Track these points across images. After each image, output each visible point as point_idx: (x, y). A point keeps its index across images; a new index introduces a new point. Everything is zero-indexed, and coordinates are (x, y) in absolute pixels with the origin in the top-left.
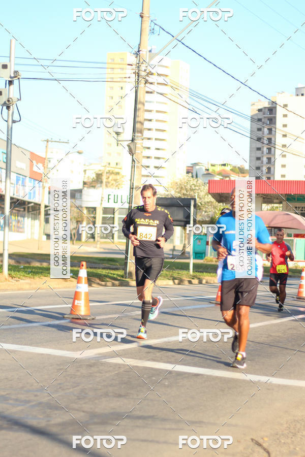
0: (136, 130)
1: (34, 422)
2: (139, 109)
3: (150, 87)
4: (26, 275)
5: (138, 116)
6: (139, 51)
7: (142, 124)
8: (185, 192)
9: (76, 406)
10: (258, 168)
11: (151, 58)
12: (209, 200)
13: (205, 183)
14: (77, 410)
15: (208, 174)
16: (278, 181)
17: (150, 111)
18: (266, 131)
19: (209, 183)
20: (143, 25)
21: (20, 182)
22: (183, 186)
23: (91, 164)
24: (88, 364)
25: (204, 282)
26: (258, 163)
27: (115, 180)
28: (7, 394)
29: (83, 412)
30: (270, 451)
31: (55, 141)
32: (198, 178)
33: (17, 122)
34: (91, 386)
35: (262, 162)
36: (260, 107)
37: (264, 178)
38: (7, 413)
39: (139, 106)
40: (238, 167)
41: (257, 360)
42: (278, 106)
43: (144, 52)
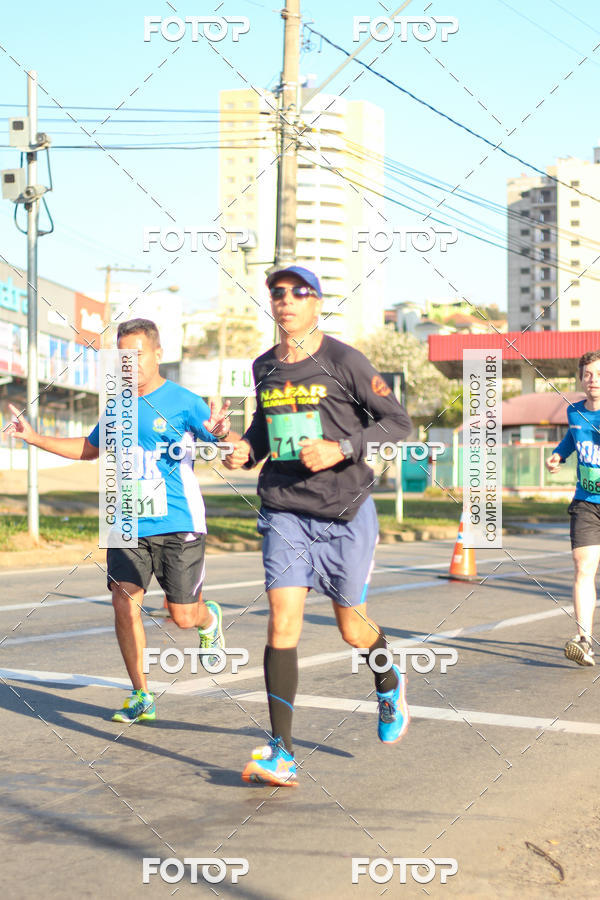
0: (282, 241)
1: (97, 825)
2: (287, 199)
3: (305, 157)
4: (74, 535)
5: (285, 214)
6: (282, 86)
7: (292, 228)
8: (383, 361)
9: (179, 790)
10: (525, 309)
11: (306, 99)
12: (430, 376)
13: (421, 343)
14: (182, 797)
15: (427, 324)
16: (565, 334)
17: (308, 203)
18: (538, 234)
19: (430, 340)
20: (289, 34)
21: (58, 353)
22: (379, 350)
23: (195, 312)
24: (200, 705)
25: (425, 536)
26: (525, 299)
27: (245, 342)
28: (43, 770)
29: (194, 800)
30: (563, 866)
31: (124, 270)
32: (409, 333)
33: (47, 233)
34: (207, 749)
35: (533, 297)
36: (526, 188)
37: (538, 328)
38: (43, 807)
39: (285, 194)
40: (487, 309)
41: (534, 687)
42: (560, 185)
43: (292, 87)
